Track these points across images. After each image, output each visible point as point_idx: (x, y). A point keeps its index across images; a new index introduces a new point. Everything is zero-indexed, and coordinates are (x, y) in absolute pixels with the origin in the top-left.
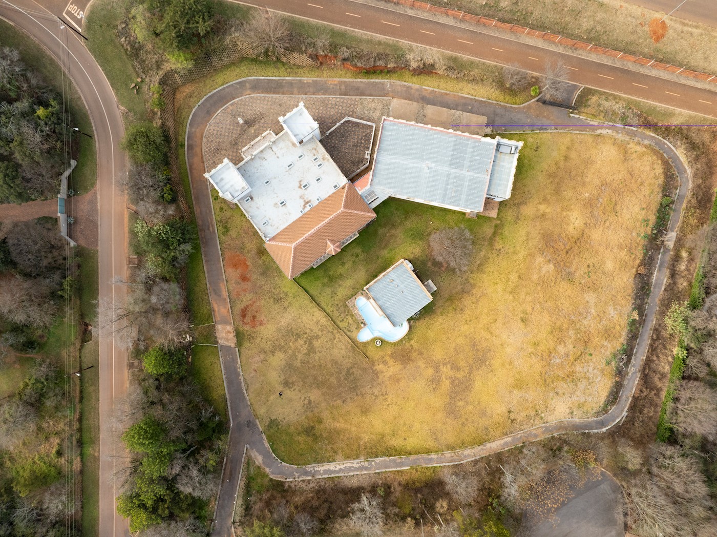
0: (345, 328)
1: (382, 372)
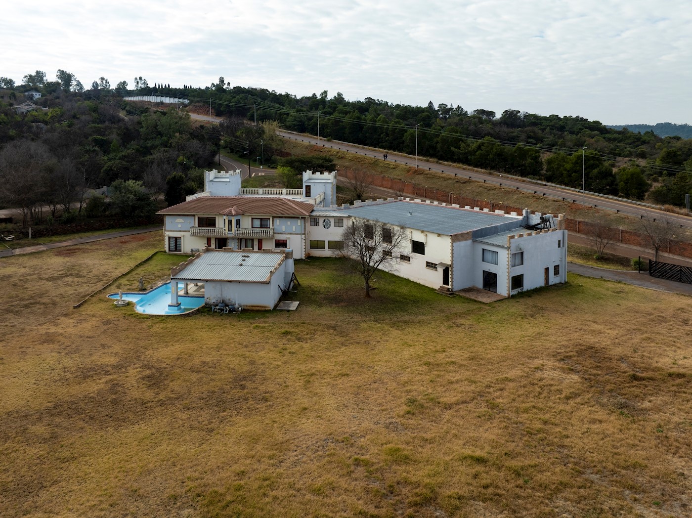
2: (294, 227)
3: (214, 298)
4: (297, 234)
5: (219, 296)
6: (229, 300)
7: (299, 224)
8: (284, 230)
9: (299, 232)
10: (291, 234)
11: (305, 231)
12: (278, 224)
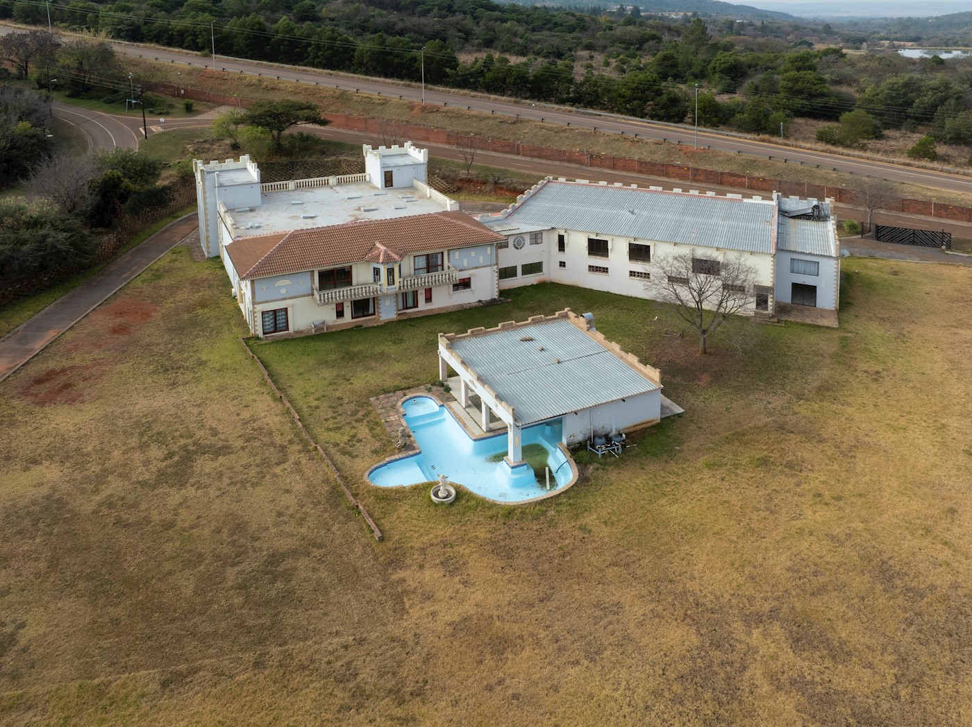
0: (336, 445)
1: (428, 597)
2: (481, 258)
3: (581, 432)
4: (486, 266)
5: (588, 427)
6: (603, 428)
7: (489, 252)
8: (465, 264)
9: (489, 263)
10: (476, 268)
11: (497, 260)
12: (457, 257)
